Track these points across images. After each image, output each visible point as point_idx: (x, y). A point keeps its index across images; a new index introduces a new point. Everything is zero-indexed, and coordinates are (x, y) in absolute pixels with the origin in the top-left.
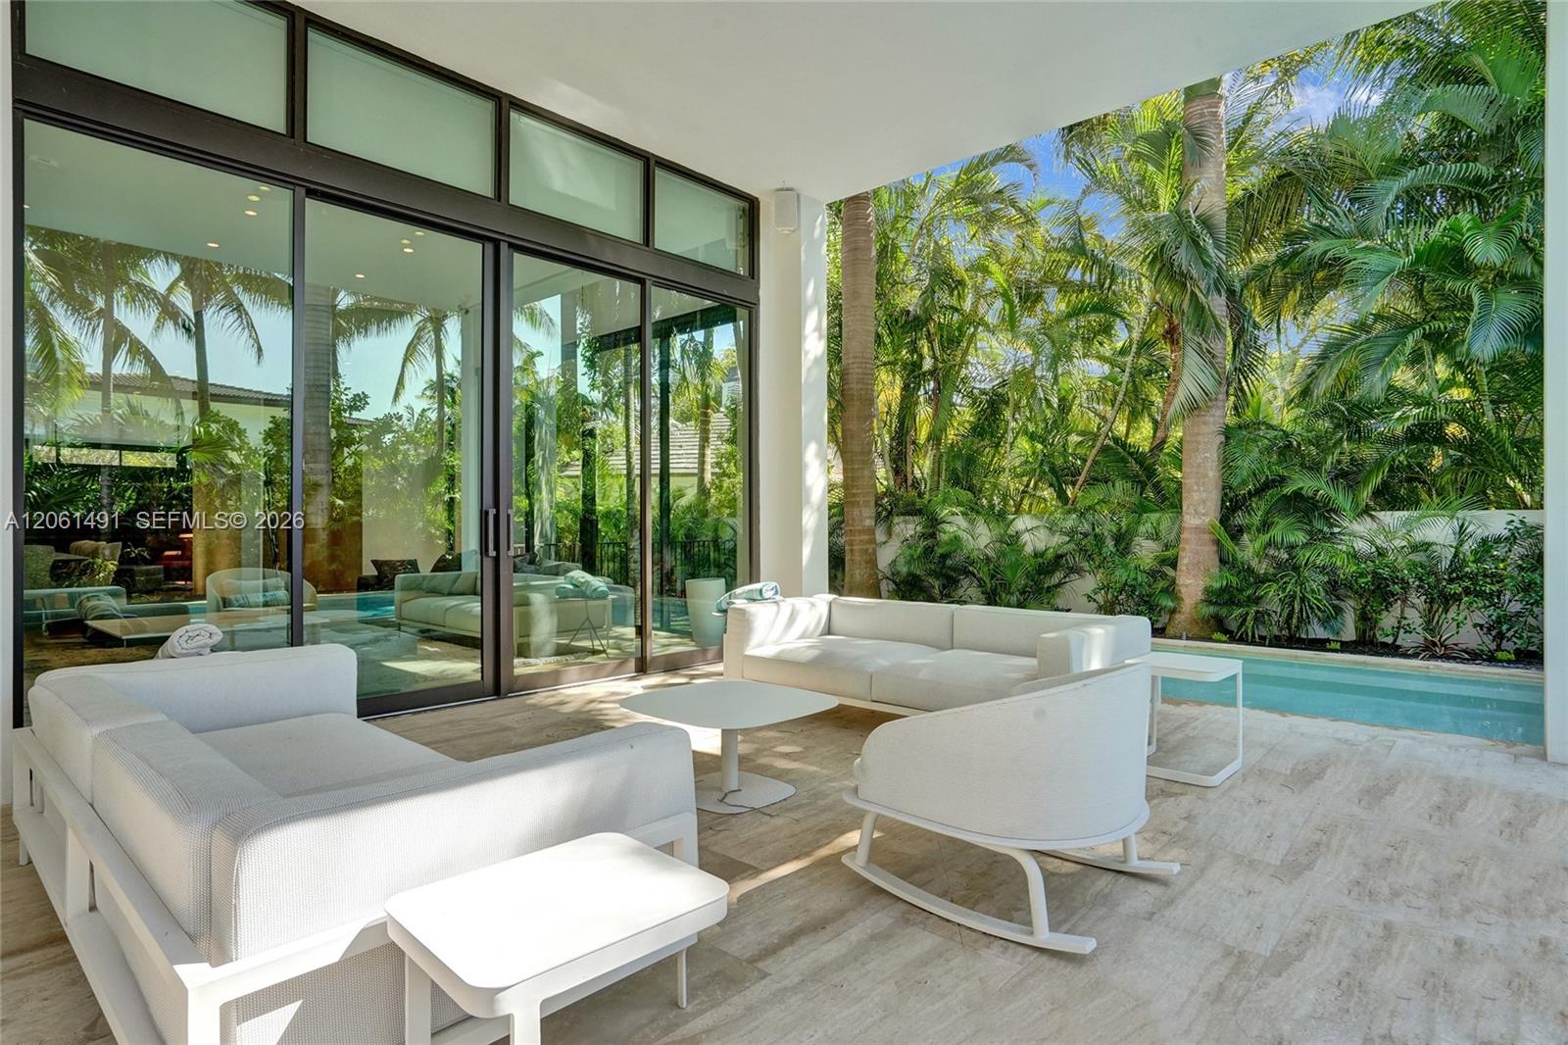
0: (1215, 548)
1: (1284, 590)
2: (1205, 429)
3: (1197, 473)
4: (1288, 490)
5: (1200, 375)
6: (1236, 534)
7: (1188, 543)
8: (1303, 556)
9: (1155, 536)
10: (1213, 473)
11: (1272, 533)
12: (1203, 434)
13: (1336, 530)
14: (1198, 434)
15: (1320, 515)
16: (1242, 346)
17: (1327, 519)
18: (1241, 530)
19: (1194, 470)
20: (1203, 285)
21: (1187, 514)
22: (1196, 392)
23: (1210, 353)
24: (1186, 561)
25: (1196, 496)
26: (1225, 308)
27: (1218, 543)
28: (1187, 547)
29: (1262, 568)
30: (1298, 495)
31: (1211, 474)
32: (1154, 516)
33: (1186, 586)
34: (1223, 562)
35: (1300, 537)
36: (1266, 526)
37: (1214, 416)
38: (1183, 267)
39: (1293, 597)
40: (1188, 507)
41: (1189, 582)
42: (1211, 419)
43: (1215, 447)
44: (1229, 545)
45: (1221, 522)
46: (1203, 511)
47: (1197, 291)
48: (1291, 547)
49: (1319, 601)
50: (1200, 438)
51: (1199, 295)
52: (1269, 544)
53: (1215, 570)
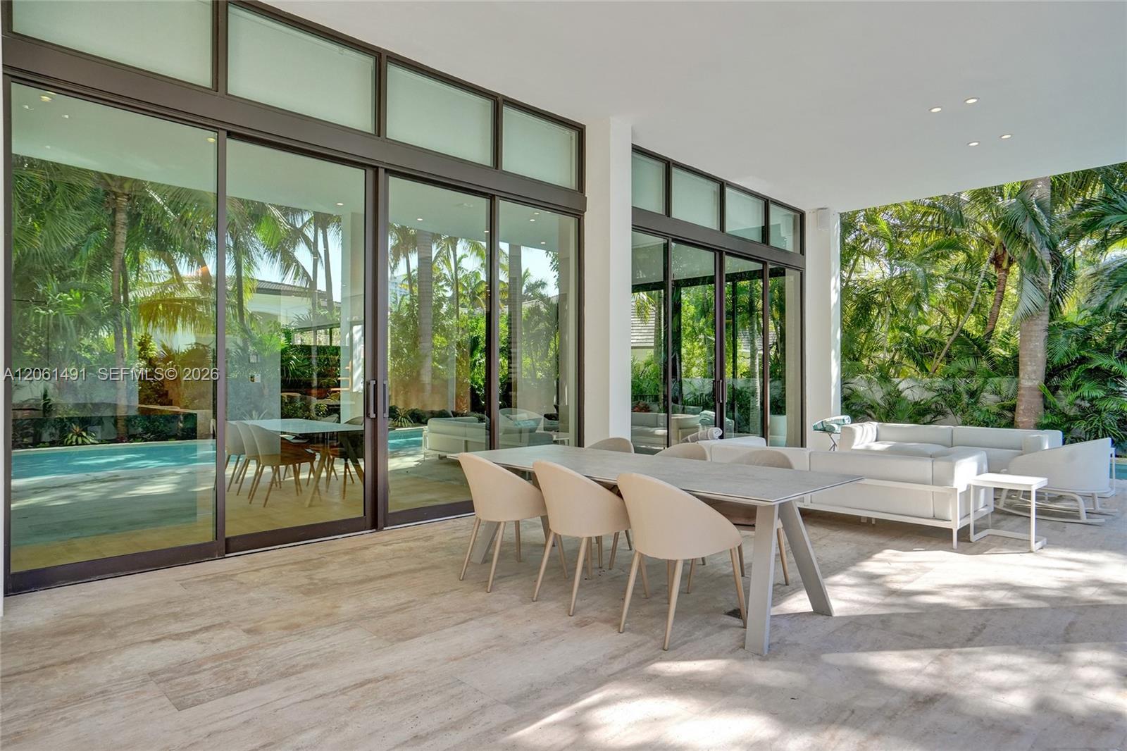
0: (1041, 400)
1: (1091, 425)
2: (1035, 328)
3: (1030, 355)
4: (1092, 366)
5: (1034, 296)
6: (1054, 390)
7: (1024, 397)
8: (1101, 405)
9: (997, 392)
10: (1041, 355)
11: (1080, 391)
12: (1035, 331)
13: (1121, 389)
14: (1031, 331)
15: (1112, 381)
16: (1060, 278)
17: (1116, 382)
18: (1057, 388)
19: (1028, 352)
20: (1038, 245)
21: (1023, 379)
22: (1031, 306)
23: (1039, 282)
24: (1022, 407)
25: (1029, 368)
26: (1049, 255)
27: (1044, 396)
28: (1023, 399)
29: (1073, 412)
30: (1098, 368)
31: (1039, 355)
32: (996, 380)
33: (1023, 423)
34: (1046, 408)
35: (1100, 393)
36: (1076, 387)
37: (1041, 320)
38: (1028, 235)
39: (1098, 429)
40: (1024, 375)
41: (1024, 420)
42: (1040, 322)
43: (1042, 339)
44: (1050, 397)
45: (1045, 383)
46: (1034, 377)
47: (1034, 248)
48: (1092, 400)
49: (1115, 431)
50: (1033, 334)
51: (1036, 251)
52: (1078, 397)
53: (1041, 413)
